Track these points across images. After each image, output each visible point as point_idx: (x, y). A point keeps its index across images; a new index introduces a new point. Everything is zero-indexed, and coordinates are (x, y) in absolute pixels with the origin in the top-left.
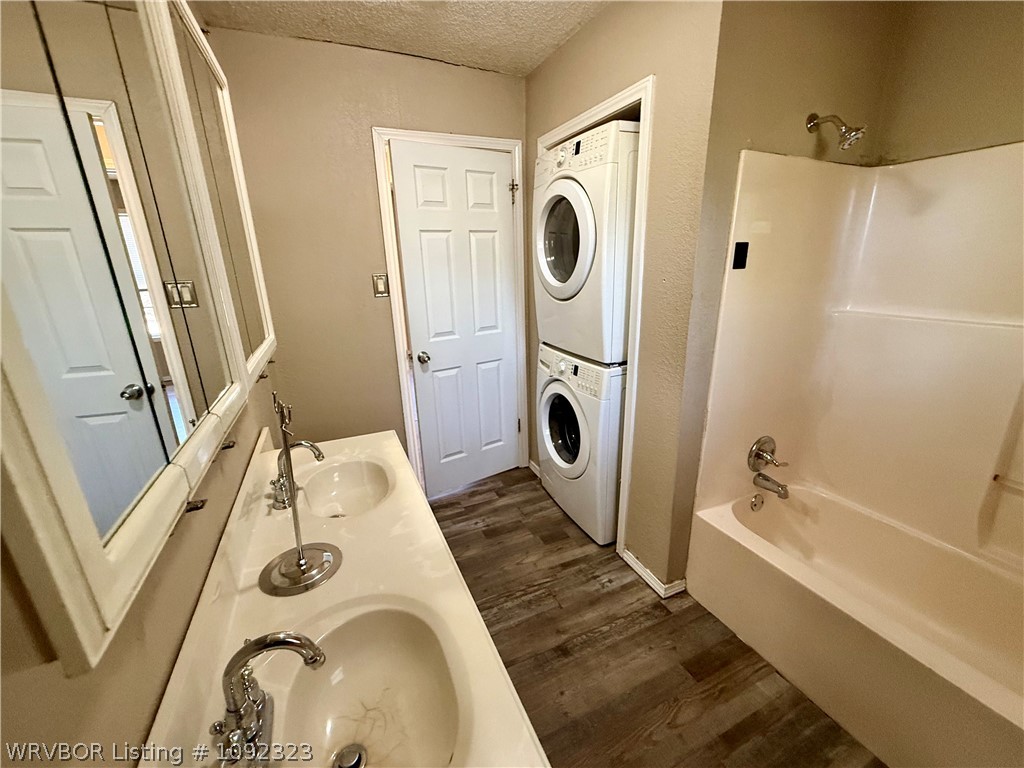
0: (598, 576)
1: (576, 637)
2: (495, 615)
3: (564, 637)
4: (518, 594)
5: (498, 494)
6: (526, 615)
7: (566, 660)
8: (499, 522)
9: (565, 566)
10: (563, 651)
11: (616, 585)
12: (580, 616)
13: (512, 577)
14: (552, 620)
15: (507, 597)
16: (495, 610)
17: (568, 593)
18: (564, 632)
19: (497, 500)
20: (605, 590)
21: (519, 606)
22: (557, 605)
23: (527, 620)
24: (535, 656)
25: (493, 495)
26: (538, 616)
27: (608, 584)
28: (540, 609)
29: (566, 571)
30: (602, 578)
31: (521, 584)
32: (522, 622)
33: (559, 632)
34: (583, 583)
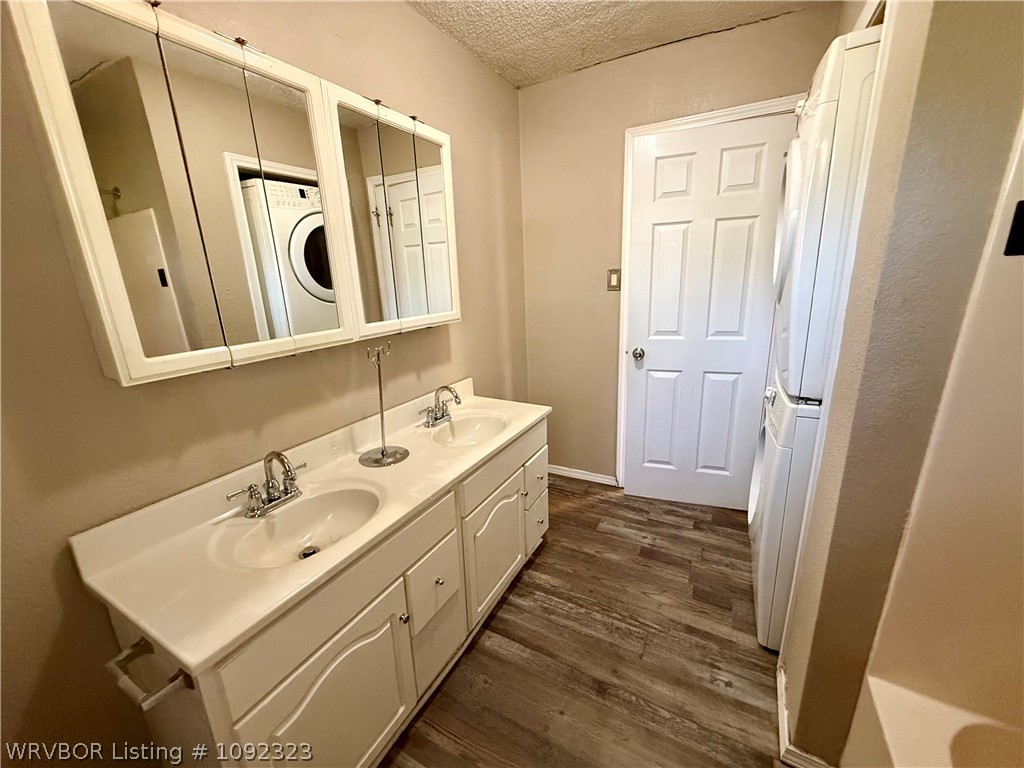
0: (719, 669)
1: (627, 691)
2: (578, 613)
3: (616, 681)
4: (614, 615)
5: (694, 525)
6: (602, 634)
7: (594, 697)
8: (668, 549)
9: (690, 630)
10: (601, 688)
11: (730, 692)
12: (652, 681)
13: (625, 599)
14: (620, 659)
15: (603, 609)
16: (582, 610)
17: (664, 654)
18: (618, 677)
19: (690, 530)
20: (710, 686)
21: (604, 624)
22: (641, 652)
23: (599, 639)
24: (574, 668)
25: (690, 524)
26: (611, 644)
27: (722, 685)
28: (619, 641)
29: (686, 635)
30: (721, 672)
31: (627, 610)
32: (592, 637)
33: (615, 672)
34: (692, 659)
